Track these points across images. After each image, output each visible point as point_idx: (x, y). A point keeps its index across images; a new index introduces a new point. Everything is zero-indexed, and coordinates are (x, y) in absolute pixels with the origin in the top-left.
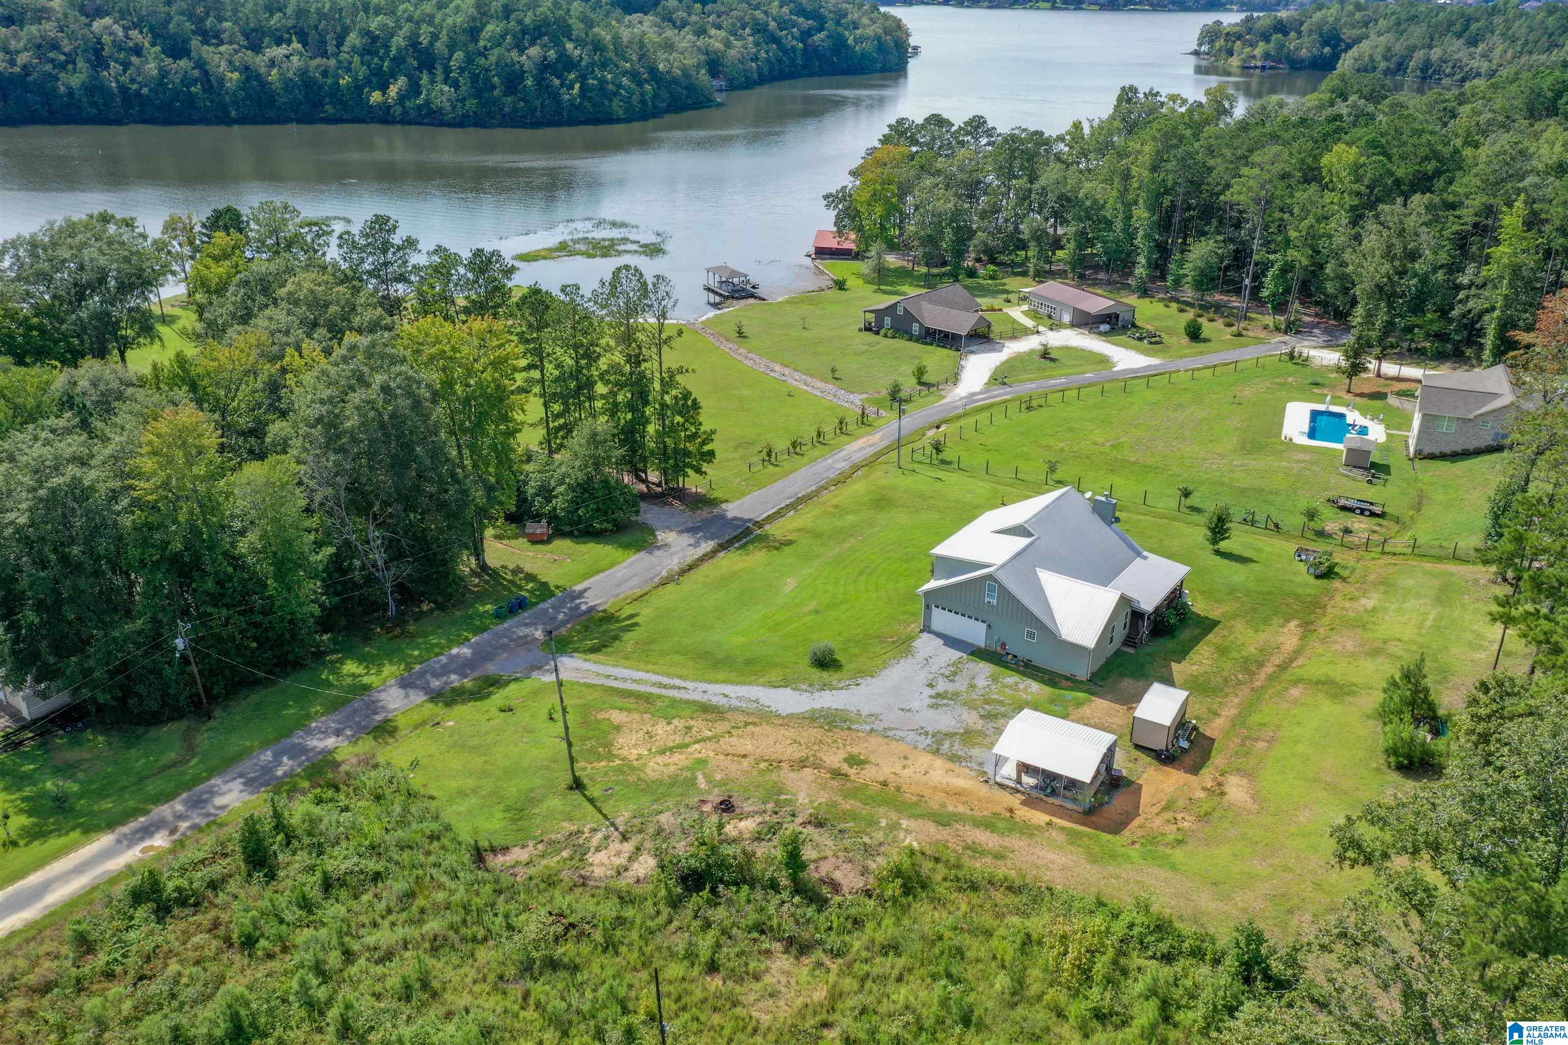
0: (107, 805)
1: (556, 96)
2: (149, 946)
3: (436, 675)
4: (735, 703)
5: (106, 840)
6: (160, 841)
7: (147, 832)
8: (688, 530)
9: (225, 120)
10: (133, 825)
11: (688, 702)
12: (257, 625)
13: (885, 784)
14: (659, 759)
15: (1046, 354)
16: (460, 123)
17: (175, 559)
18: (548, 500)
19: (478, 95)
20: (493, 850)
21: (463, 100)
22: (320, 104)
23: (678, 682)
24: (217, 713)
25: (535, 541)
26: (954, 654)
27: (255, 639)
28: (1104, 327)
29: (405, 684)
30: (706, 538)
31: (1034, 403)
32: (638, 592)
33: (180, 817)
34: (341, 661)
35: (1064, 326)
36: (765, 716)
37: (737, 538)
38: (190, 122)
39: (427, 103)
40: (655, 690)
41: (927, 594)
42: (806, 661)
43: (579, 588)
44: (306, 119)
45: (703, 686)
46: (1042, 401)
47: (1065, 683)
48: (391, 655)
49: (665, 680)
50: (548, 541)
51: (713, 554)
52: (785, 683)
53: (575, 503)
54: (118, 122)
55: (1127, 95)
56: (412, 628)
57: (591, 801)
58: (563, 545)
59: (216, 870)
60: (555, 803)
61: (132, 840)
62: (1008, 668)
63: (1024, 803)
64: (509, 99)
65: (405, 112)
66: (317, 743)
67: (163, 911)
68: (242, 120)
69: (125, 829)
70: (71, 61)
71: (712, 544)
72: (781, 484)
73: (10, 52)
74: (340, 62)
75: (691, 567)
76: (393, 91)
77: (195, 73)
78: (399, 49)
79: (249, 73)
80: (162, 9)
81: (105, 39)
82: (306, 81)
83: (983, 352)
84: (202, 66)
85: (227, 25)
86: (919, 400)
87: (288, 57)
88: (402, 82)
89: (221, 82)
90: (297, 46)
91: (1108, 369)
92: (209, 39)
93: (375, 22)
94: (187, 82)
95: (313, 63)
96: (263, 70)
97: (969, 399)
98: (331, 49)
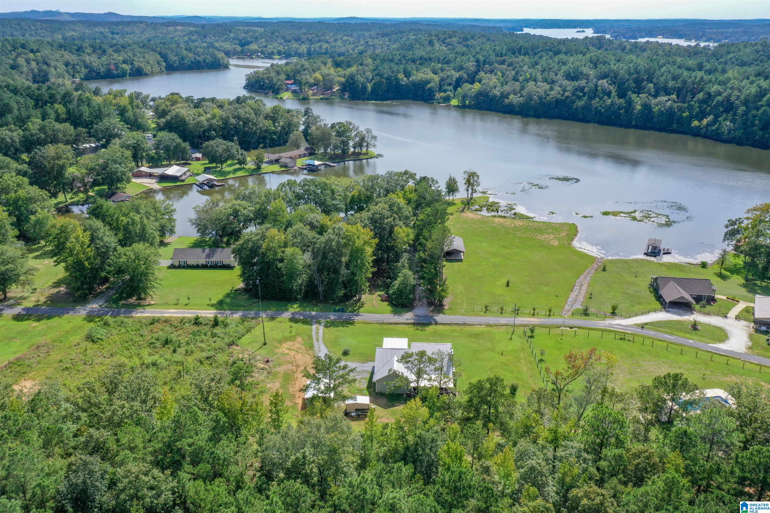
2: (185, 327)
3: (300, 315)
4: (317, 350)
5: (215, 311)
8: (416, 315)
11: (312, 344)
13: (296, 378)
14: (284, 350)
15: (695, 326)
16: (729, 141)
19: (745, 129)
20: (237, 345)
21: (735, 130)
22: (671, 123)
24: (264, 302)
26: (369, 369)
28: (764, 328)
29: (293, 313)
30: (415, 319)
31: (628, 338)
32: (370, 322)
33: (226, 314)
35: (747, 320)
36: (314, 355)
37: (421, 324)
39: (718, 129)
43: (362, 314)
46: (631, 339)
47: (372, 390)
48: (304, 307)
50: (384, 301)
52: (331, 353)
56: (320, 304)
57: (260, 348)
58: (385, 304)
59: (209, 323)
60: (257, 344)
61: (216, 313)
62: (370, 378)
64: (761, 133)
67: (194, 323)
69: (219, 311)
70: (584, 96)
71: (413, 321)
72: (472, 317)
73: (565, 91)
74: (689, 105)
75: (395, 324)
76: (705, 122)
77: (625, 105)
78: (718, 102)
79: (646, 107)
80: (627, 76)
81: (599, 88)
82: (670, 113)
83: (674, 313)
84: (630, 103)
85: (651, 85)
86: (591, 317)
87: (667, 101)
88: (711, 118)
89: (633, 109)
90: (674, 96)
91: (707, 343)
92: (639, 90)
93: (714, 88)
94: (620, 108)
95: (675, 105)
96: (653, 106)
97: (611, 326)
98: (688, 99)
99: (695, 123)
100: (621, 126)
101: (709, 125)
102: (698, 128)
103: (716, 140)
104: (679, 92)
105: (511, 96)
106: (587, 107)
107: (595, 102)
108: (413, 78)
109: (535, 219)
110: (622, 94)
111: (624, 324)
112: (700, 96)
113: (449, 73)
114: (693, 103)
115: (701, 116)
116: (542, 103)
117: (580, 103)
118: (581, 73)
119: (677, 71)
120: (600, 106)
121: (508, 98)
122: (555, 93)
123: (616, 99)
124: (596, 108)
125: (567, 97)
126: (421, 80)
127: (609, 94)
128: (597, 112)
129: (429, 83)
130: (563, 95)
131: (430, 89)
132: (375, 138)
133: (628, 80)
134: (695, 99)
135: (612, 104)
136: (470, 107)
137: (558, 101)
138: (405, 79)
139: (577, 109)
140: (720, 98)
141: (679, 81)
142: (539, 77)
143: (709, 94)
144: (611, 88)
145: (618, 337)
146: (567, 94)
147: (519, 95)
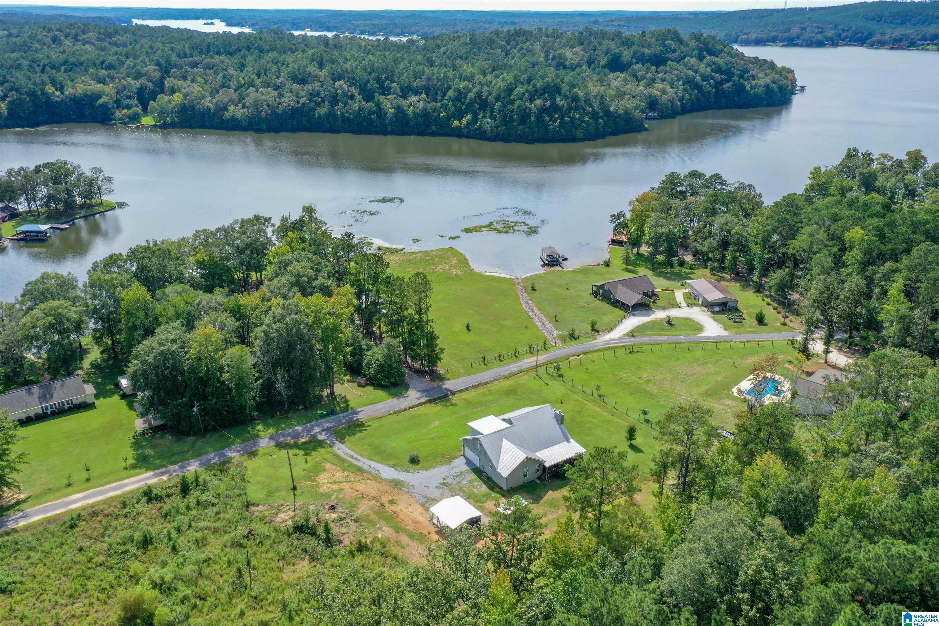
0: (158, 462)
1: (546, 126)
2: (140, 510)
3: (283, 436)
4: (371, 470)
5: (151, 473)
6: (165, 478)
7: (163, 474)
8: (421, 391)
9: (385, 133)
10: (161, 470)
11: (355, 466)
12: (228, 406)
13: (395, 513)
14: (329, 485)
15: (669, 322)
16: (494, 139)
17: (201, 378)
18: (369, 368)
19: (506, 125)
20: (254, 505)
21: (497, 127)
22: (430, 126)
23: (359, 457)
24: (208, 436)
25: (360, 385)
26: (466, 468)
27: (226, 411)
28: (717, 309)
29: (272, 438)
30: (426, 396)
31: (635, 350)
32: (380, 415)
33: (175, 471)
34: (258, 424)
35: (697, 305)
36: (377, 478)
37: (439, 398)
38: (369, 133)
39: (480, 127)
40: (349, 459)
41: (464, 440)
42: (408, 459)
43: (359, 410)
44: (422, 133)
45: (366, 461)
46: (639, 349)
47: (498, 490)
48: (275, 425)
49: (355, 455)
50: (364, 387)
51: (425, 403)
52: (394, 466)
53: (378, 372)
54: (337, 132)
55: (852, 154)
56: (290, 415)
57: (295, 495)
58: (370, 388)
59: (171, 491)
60: (283, 493)
61: (156, 475)
62: (480, 478)
63: (436, 532)
64: (521, 127)
65: (469, 132)
66: (229, 454)
67: (150, 500)
68: (393, 133)
69: (157, 471)
70: (323, 101)
71: (426, 399)
72: (479, 374)
73: (298, 97)
74: (442, 104)
75: (410, 408)
76: (464, 121)
77: (375, 109)
78: (471, 99)
79: (399, 109)
80: (366, 77)
81: (339, 91)
82: (425, 114)
83: (640, 315)
84: (378, 105)
85: (394, 84)
86: (582, 339)
87: (418, 101)
88: (469, 116)
89: (386, 113)
90: (424, 96)
91: (695, 335)
92: (385, 91)
93: (463, 85)
94: (370, 113)
95: (429, 105)
96: (406, 108)
97: (607, 342)
98: (439, 98)
99: (456, 123)
100: (376, 133)
101: (468, 124)
102: (459, 128)
103: (481, 139)
104: (427, 90)
105: (232, 108)
106: (331, 115)
107: (339, 109)
108: (69, 91)
109: (406, 250)
110: (369, 97)
111: (616, 337)
112: (451, 93)
113: (125, 83)
114: (445, 101)
115: (460, 115)
116: (274, 113)
117: (322, 111)
118: (309, 75)
119: (418, 67)
120: (347, 112)
121: (227, 110)
122: (288, 100)
123: (364, 103)
124: (342, 115)
125: (303, 104)
126: (86, 95)
127: (352, 97)
128: (345, 119)
129: (100, 97)
130: (298, 102)
131: (104, 105)
132: (109, 180)
133: (369, 81)
134: (446, 98)
135: (361, 109)
136: (173, 125)
137: (294, 111)
138: (58, 93)
139: (320, 117)
140: (472, 95)
141: (423, 77)
142: (258, 81)
143: (459, 91)
144: (352, 89)
145: (628, 351)
146: (302, 100)
147: (240, 105)
